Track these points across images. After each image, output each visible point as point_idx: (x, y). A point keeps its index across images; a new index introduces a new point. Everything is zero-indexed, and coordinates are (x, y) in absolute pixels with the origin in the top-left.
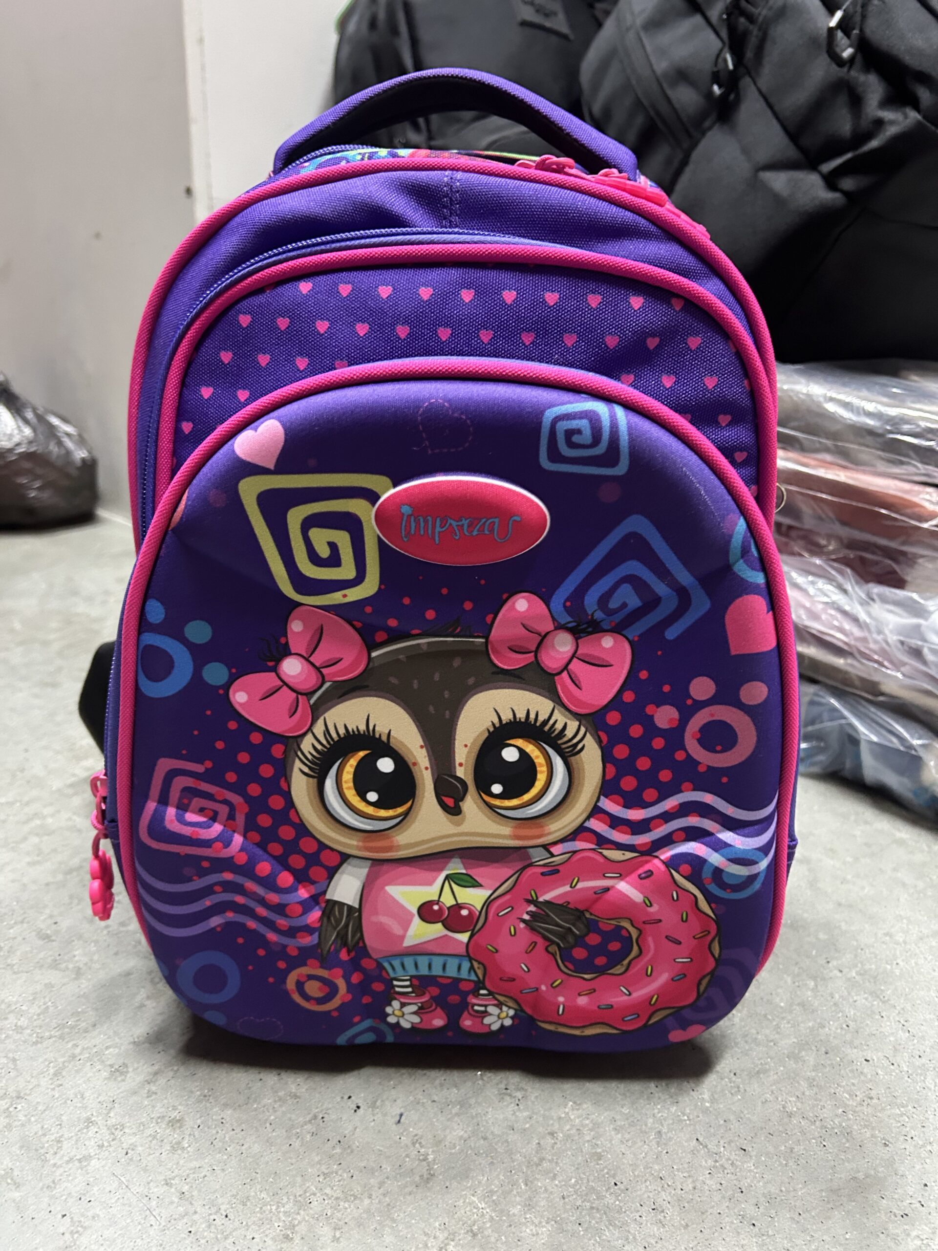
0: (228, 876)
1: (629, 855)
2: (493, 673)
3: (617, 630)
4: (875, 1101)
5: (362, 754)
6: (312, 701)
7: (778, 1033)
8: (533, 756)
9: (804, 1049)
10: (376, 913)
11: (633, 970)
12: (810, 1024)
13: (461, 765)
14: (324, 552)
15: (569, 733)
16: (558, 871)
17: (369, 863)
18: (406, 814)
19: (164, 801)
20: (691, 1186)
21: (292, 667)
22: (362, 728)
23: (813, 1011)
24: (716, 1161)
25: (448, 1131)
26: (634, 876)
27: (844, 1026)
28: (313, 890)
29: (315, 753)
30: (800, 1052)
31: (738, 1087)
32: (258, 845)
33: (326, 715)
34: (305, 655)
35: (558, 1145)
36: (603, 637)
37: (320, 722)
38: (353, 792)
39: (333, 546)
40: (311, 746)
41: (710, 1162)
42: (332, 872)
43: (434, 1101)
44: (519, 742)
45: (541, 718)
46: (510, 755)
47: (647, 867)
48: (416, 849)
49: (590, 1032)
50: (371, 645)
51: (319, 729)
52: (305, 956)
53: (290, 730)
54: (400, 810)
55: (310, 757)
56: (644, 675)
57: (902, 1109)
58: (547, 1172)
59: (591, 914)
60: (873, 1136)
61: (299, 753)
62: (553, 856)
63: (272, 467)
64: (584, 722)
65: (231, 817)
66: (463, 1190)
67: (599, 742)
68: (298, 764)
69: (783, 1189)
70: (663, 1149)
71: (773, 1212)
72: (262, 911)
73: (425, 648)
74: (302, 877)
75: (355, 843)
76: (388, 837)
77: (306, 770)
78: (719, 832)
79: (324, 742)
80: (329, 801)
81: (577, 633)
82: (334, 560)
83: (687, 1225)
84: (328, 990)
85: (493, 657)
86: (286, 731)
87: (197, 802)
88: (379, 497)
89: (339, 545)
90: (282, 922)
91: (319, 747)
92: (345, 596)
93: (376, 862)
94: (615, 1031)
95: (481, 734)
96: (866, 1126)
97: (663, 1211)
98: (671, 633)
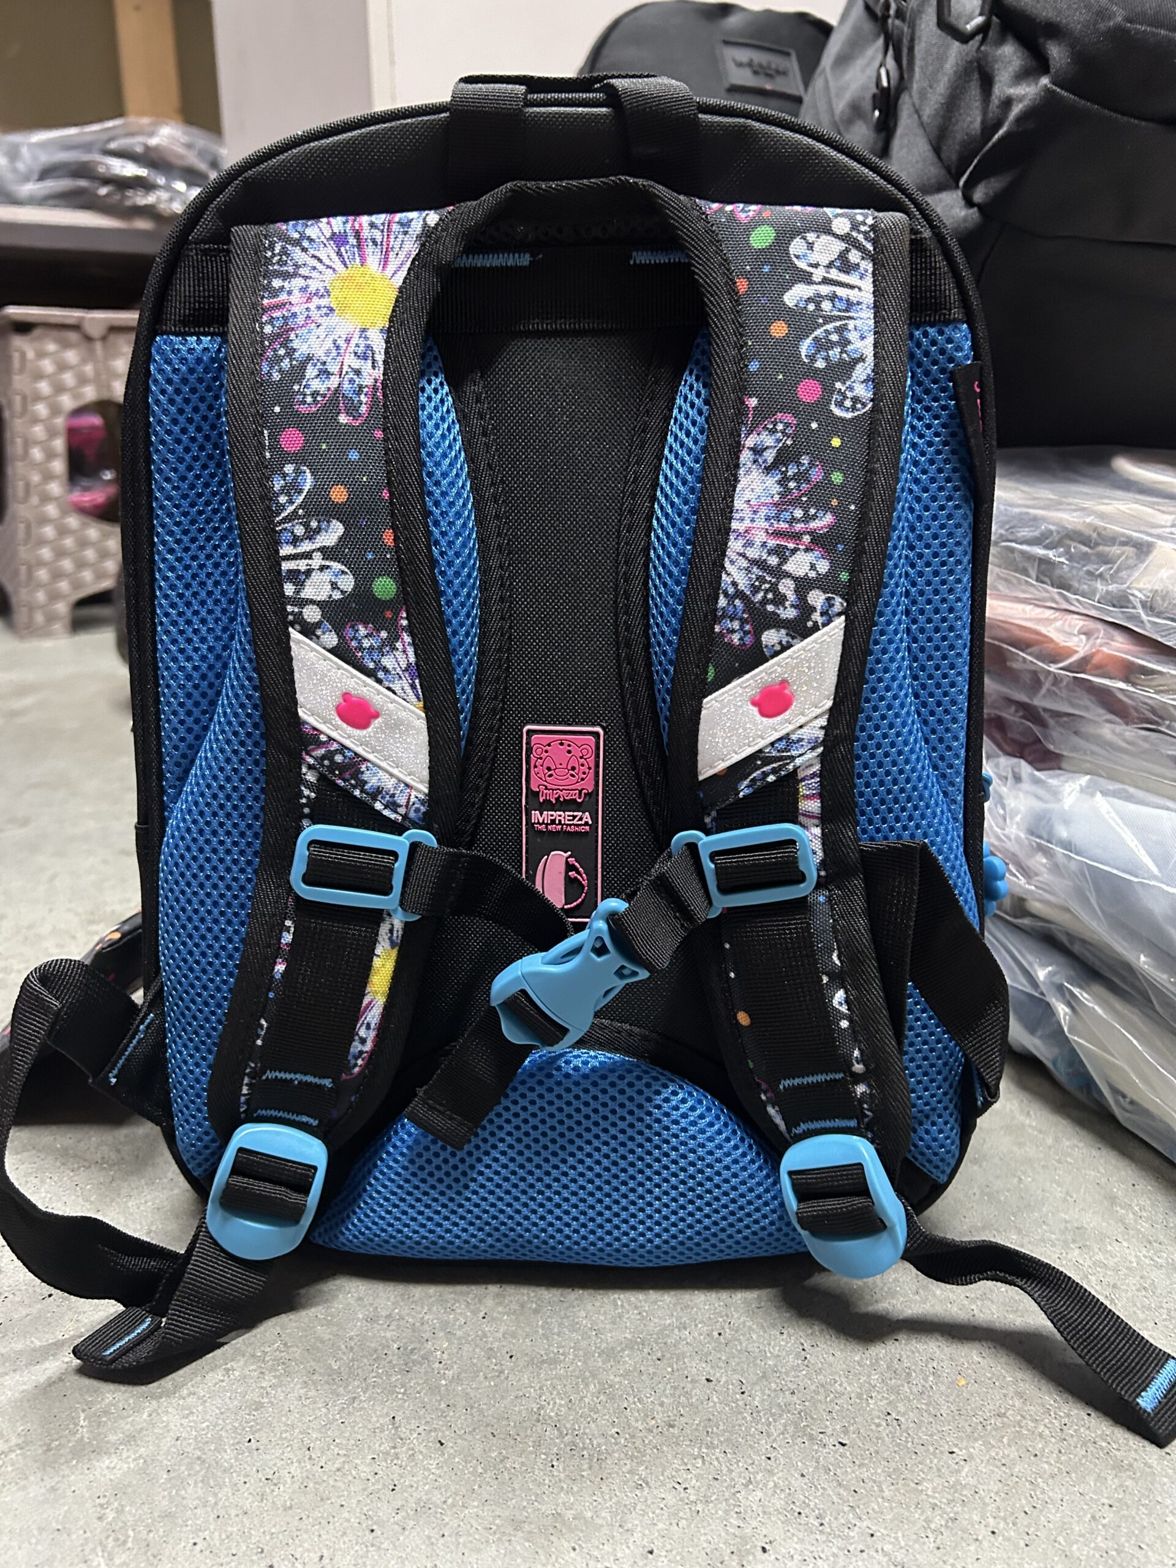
4: (676, 1431)
7: (614, 1323)
9: (632, 1348)
12: (668, 1321)
20: (337, 1465)
23: (687, 1307)
24: (394, 1448)
27: (715, 1334)
30: (623, 1350)
31: (502, 1372)
35: (224, 1384)
41: (386, 1447)
57: (704, 1450)
60: (630, 1472)
69: (450, 1501)
70: (341, 1418)
71: (412, 1523)
83: (291, 1508)
96: (632, 1458)
97: (275, 1485)
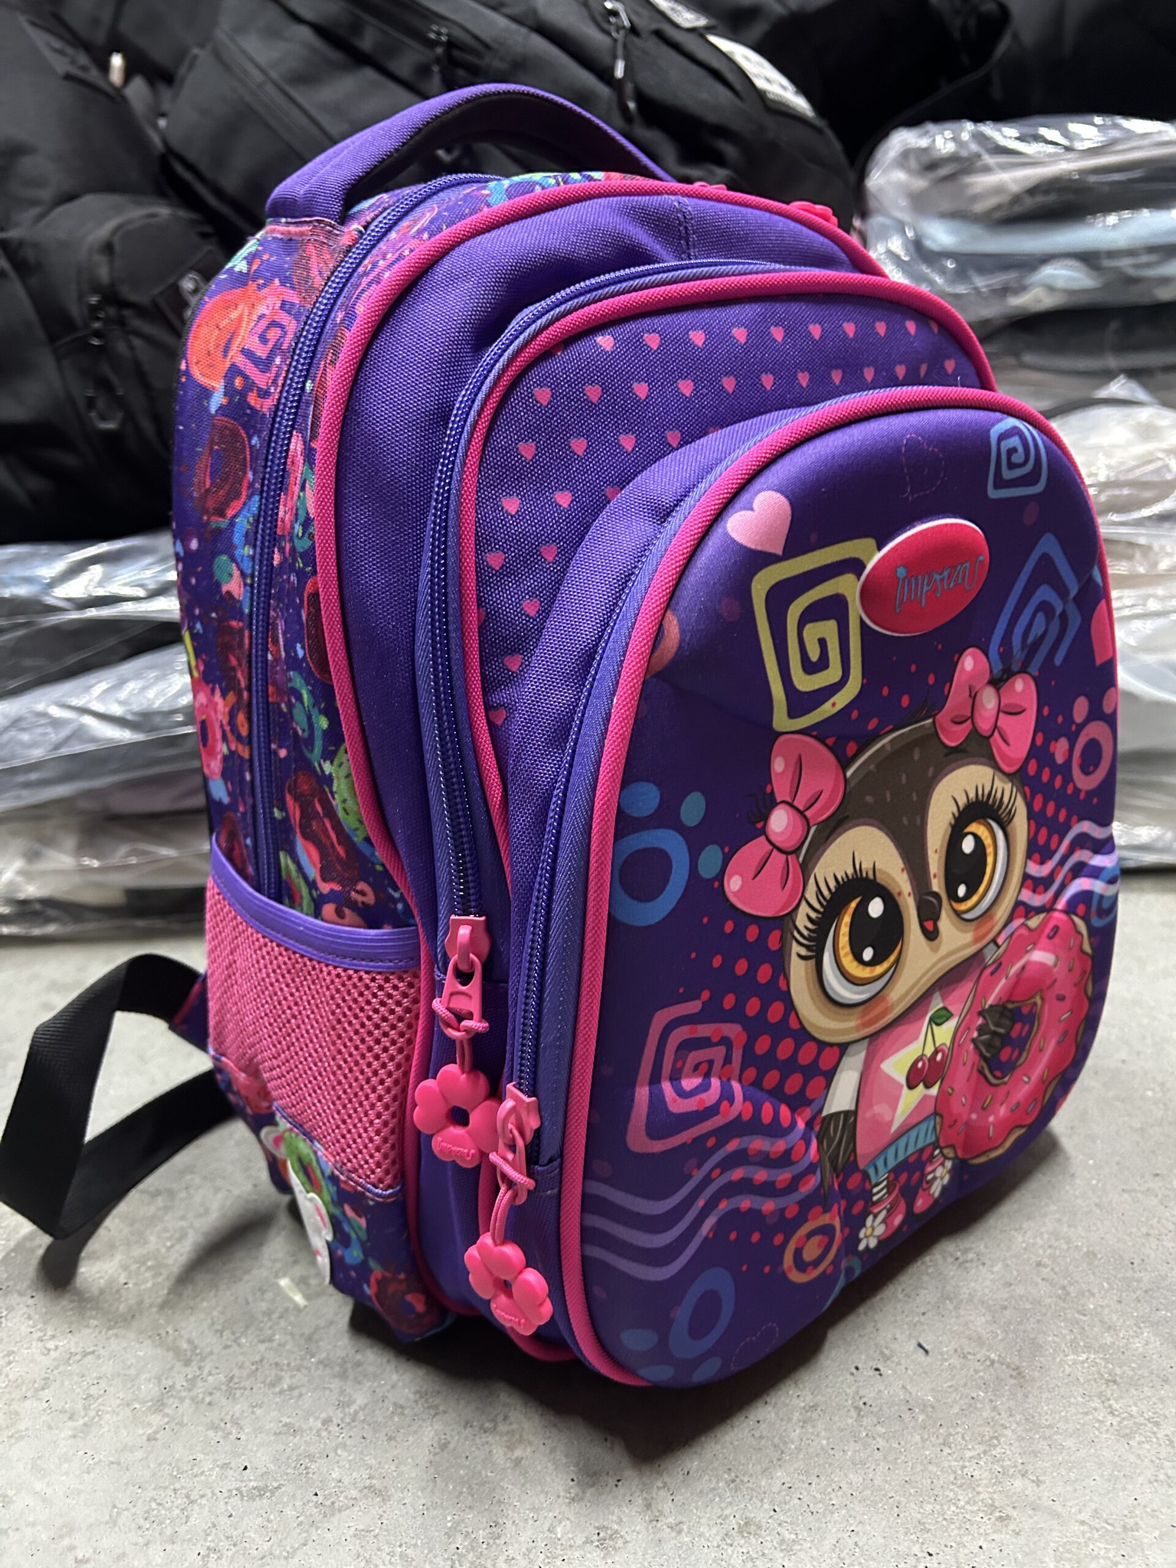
0: (733, 1146)
1: (1042, 916)
2: (946, 755)
3: (1023, 670)
5: (853, 904)
6: (801, 859)
8: (983, 838)
10: (871, 1106)
11: (1032, 1051)
13: (935, 876)
14: (814, 655)
15: (1006, 800)
16: (1000, 964)
17: (866, 1042)
18: (897, 961)
19: (655, 1080)
21: (779, 821)
22: (850, 871)
25: (971, 1325)
26: (1044, 940)
28: (808, 1113)
29: (810, 926)
32: (753, 1084)
33: (816, 870)
34: (789, 799)
36: (1014, 683)
37: (812, 880)
38: (850, 957)
39: (822, 642)
40: (806, 918)
42: (829, 1076)
43: (924, 1314)
44: (974, 827)
45: (986, 792)
46: (968, 845)
47: (1051, 925)
48: (907, 999)
49: (1008, 1143)
50: (844, 764)
51: (811, 894)
52: (806, 1206)
53: (783, 909)
54: (892, 958)
55: (806, 933)
56: (1046, 711)
58: (1081, 1293)
59: (1013, 1002)
61: (796, 934)
62: (999, 947)
63: (779, 551)
64: (1015, 781)
65: (728, 1060)
66: (1054, 1359)
67: (1025, 798)
68: (796, 948)
72: (761, 1175)
73: (889, 748)
74: (798, 1102)
75: (852, 1024)
76: (884, 999)
77: (803, 952)
78: (1091, 858)
79: (817, 906)
80: (829, 984)
81: (997, 683)
82: (823, 664)
84: (826, 1240)
85: (942, 737)
86: (779, 911)
87: (694, 1057)
88: (864, 567)
89: (828, 640)
90: (783, 1176)
91: (813, 915)
92: (834, 705)
93: (873, 1037)
94: (1023, 1131)
95: (946, 831)
98: (1058, 660)
